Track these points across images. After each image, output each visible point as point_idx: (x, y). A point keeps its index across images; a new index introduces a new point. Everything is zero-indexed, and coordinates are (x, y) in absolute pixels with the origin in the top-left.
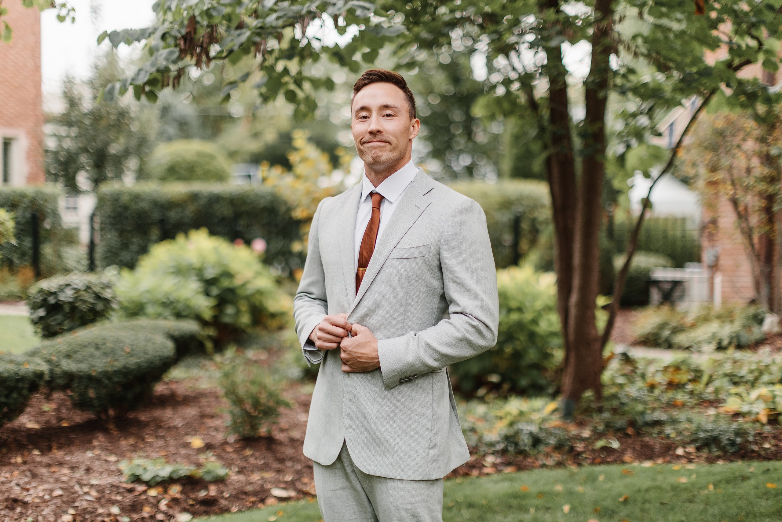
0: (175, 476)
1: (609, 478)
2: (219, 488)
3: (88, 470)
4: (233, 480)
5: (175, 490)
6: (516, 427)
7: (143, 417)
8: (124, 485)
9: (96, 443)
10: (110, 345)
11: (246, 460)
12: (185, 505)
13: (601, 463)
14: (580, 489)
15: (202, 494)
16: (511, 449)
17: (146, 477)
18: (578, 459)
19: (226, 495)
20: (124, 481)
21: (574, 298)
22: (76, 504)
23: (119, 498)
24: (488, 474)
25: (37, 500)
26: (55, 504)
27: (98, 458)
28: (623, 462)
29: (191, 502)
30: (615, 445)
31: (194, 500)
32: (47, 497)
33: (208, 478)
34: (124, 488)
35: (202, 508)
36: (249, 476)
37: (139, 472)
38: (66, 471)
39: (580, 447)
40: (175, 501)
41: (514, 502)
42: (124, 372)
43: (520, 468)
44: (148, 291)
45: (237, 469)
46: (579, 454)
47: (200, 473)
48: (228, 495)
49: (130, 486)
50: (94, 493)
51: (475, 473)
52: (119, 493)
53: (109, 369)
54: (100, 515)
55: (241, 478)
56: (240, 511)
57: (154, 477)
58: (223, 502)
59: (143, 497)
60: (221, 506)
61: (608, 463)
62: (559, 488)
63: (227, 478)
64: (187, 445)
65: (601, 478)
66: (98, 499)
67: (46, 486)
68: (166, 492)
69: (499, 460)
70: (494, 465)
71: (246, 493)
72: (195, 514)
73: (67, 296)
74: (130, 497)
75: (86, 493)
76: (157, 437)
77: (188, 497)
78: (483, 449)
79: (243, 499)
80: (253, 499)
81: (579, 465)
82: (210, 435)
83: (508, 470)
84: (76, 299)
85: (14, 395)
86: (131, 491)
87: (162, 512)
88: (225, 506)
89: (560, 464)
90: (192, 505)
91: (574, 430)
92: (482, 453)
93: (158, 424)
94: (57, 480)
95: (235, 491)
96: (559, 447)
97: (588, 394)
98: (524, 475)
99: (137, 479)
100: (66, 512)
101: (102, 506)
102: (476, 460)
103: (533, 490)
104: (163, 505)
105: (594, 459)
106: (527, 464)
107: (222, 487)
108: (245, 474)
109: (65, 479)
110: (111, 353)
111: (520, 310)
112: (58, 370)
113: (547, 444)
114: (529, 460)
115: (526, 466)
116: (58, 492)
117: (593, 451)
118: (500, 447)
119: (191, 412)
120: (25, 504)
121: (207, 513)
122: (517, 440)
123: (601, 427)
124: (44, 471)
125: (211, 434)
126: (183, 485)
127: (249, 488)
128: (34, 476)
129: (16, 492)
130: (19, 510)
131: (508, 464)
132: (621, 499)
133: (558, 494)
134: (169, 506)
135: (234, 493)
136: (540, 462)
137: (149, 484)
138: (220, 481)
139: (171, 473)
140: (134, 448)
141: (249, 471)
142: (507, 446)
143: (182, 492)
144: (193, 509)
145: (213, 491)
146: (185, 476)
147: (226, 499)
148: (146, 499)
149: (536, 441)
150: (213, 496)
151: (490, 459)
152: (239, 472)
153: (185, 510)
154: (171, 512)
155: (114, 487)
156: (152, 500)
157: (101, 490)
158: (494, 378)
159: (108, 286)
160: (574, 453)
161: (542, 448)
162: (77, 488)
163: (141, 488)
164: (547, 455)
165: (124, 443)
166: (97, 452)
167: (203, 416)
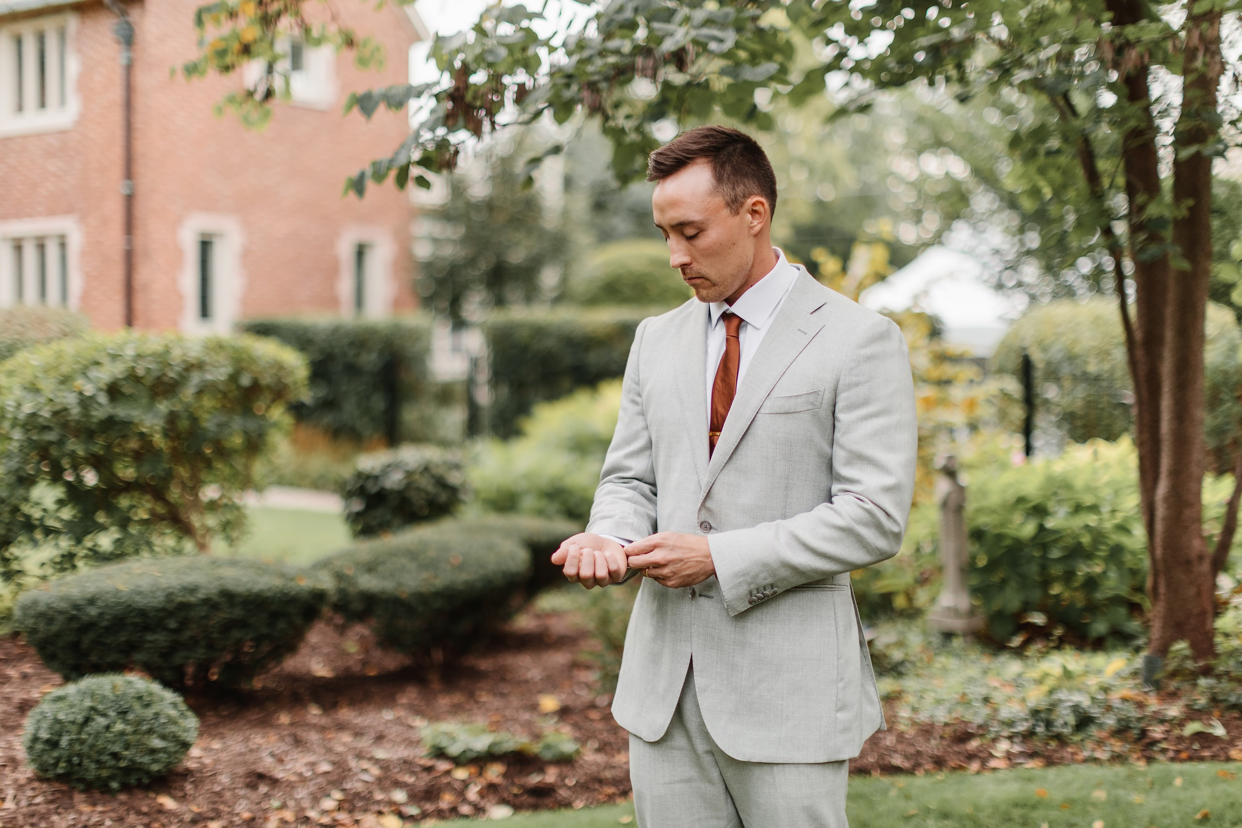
0: (498, 750)
1: (1191, 782)
2: (562, 771)
3: (380, 738)
4: (586, 761)
5: (495, 772)
6: (1055, 697)
7: (485, 664)
8: (423, 762)
9: (404, 700)
10: (432, 553)
11: (615, 733)
12: (505, 795)
13: (1190, 759)
14: (1136, 798)
15: (534, 779)
16: (1040, 729)
17: (454, 750)
18: (1152, 750)
19: (571, 782)
20: (421, 755)
21: (1162, 489)
22: (348, 786)
23: (410, 779)
24: (994, 769)
25: (293, 778)
26: (316, 784)
27: (398, 721)
28: (1228, 759)
29: (515, 790)
30: (1219, 731)
31: (521, 786)
32: (308, 774)
33: (548, 755)
34: (421, 766)
35: (531, 800)
36: (613, 756)
37: (444, 742)
38: (346, 738)
39: (1157, 732)
40: (491, 788)
41: (1016, 813)
42: (448, 595)
43: (1050, 762)
44: (526, 476)
45: (596, 745)
46: (1155, 742)
47: (536, 748)
48: (574, 782)
49: (429, 763)
50: (376, 771)
51: (975, 766)
52: (413, 773)
53: (424, 589)
54: (378, 802)
55: (600, 758)
56: (586, 807)
57: (464, 752)
58: (563, 793)
59: (445, 780)
60: (560, 798)
61: (1202, 759)
62: (1100, 795)
63: (577, 758)
64: (534, 707)
65: (1178, 782)
66: (379, 780)
67: (312, 758)
68: (480, 774)
69: (1017, 749)
70: (1009, 756)
71: (601, 781)
72: (517, 807)
73: (394, 480)
74: (425, 778)
75: (365, 771)
76: (495, 694)
77: (513, 784)
78: (995, 728)
79: (595, 790)
80: (610, 790)
81: (1150, 760)
82: (575, 693)
83: (1032, 764)
84: (408, 486)
85: (281, 625)
86: (429, 769)
87: (470, 803)
88: (565, 798)
89: (1118, 758)
90: (515, 795)
91: (1154, 704)
92: (993, 736)
93: (502, 676)
94: (329, 750)
95: (585, 778)
96: (1122, 731)
97: (1181, 646)
98: (1052, 773)
99: (440, 753)
100: (329, 795)
101: (384, 789)
102: (982, 745)
103: (1057, 796)
104: (472, 793)
105: (1178, 752)
106: (1065, 754)
107: (565, 770)
108: (606, 754)
109: (340, 749)
110: (432, 565)
111: (1094, 509)
112: (352, 590)
113: (1101, 726)
114: (1070, 750)
115: (1062, 758)
116: (325, 767)
117: (1180, 739)
118: (1022, 727)
119: (559, 658)
120: (274, 782)
121: (535, 807)
122: (1053, 717)
123: (1202, 701)
124: (313, 737)
125: (577, 692)
126: (509, 765)
127: (608, 774)
128: (298, 742)
129: (267, 763)
130: (263, 789)
131: (1033, 755)
132: (1198, 816)
133: (1094, 805)
134: (482, 794)
135: (582, 781)
136: (1086, 754)
137: (458, 761)
138: (565, 761)
139: (490, 746)
140: (456, 710)
141: (614, 749)
142: (1034, 726)
143: (505, 775)
144: (518, 802)
145: (551, 776)
146: (512, 752)
147: (569, 788)
148: (449, 783)
149: (1084, 721)
150: (551, 784)
151: (1004, 746)
152: (599, 750)
153: (504, 801)
154: (482, 804)
155: (407, 764)
156: (457, 785)
157: (385, 766)
158: (1038, 619)
159: (457, 467)
160: (1147, 741)
161: (1093, 731)
162: (353, 763)
163: (443, 766)
164: (1100, 743)
165: (444, 702)
166: (402, 713)
167: (575, 665)
